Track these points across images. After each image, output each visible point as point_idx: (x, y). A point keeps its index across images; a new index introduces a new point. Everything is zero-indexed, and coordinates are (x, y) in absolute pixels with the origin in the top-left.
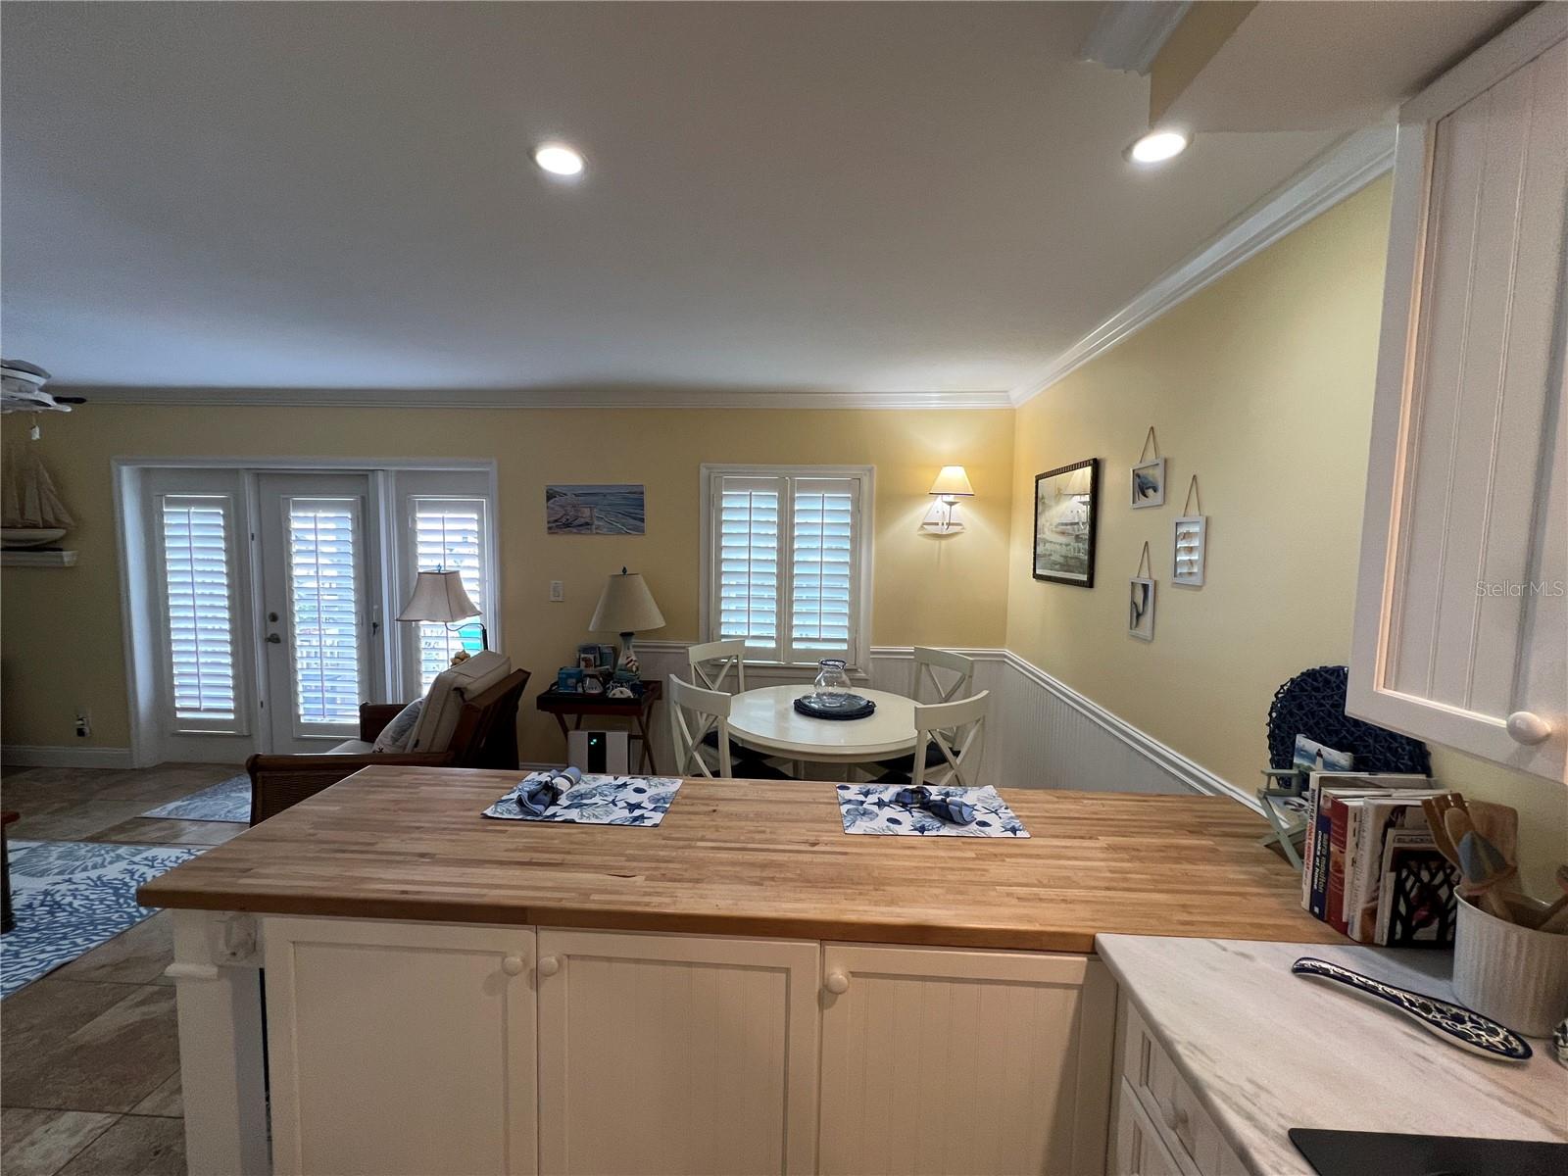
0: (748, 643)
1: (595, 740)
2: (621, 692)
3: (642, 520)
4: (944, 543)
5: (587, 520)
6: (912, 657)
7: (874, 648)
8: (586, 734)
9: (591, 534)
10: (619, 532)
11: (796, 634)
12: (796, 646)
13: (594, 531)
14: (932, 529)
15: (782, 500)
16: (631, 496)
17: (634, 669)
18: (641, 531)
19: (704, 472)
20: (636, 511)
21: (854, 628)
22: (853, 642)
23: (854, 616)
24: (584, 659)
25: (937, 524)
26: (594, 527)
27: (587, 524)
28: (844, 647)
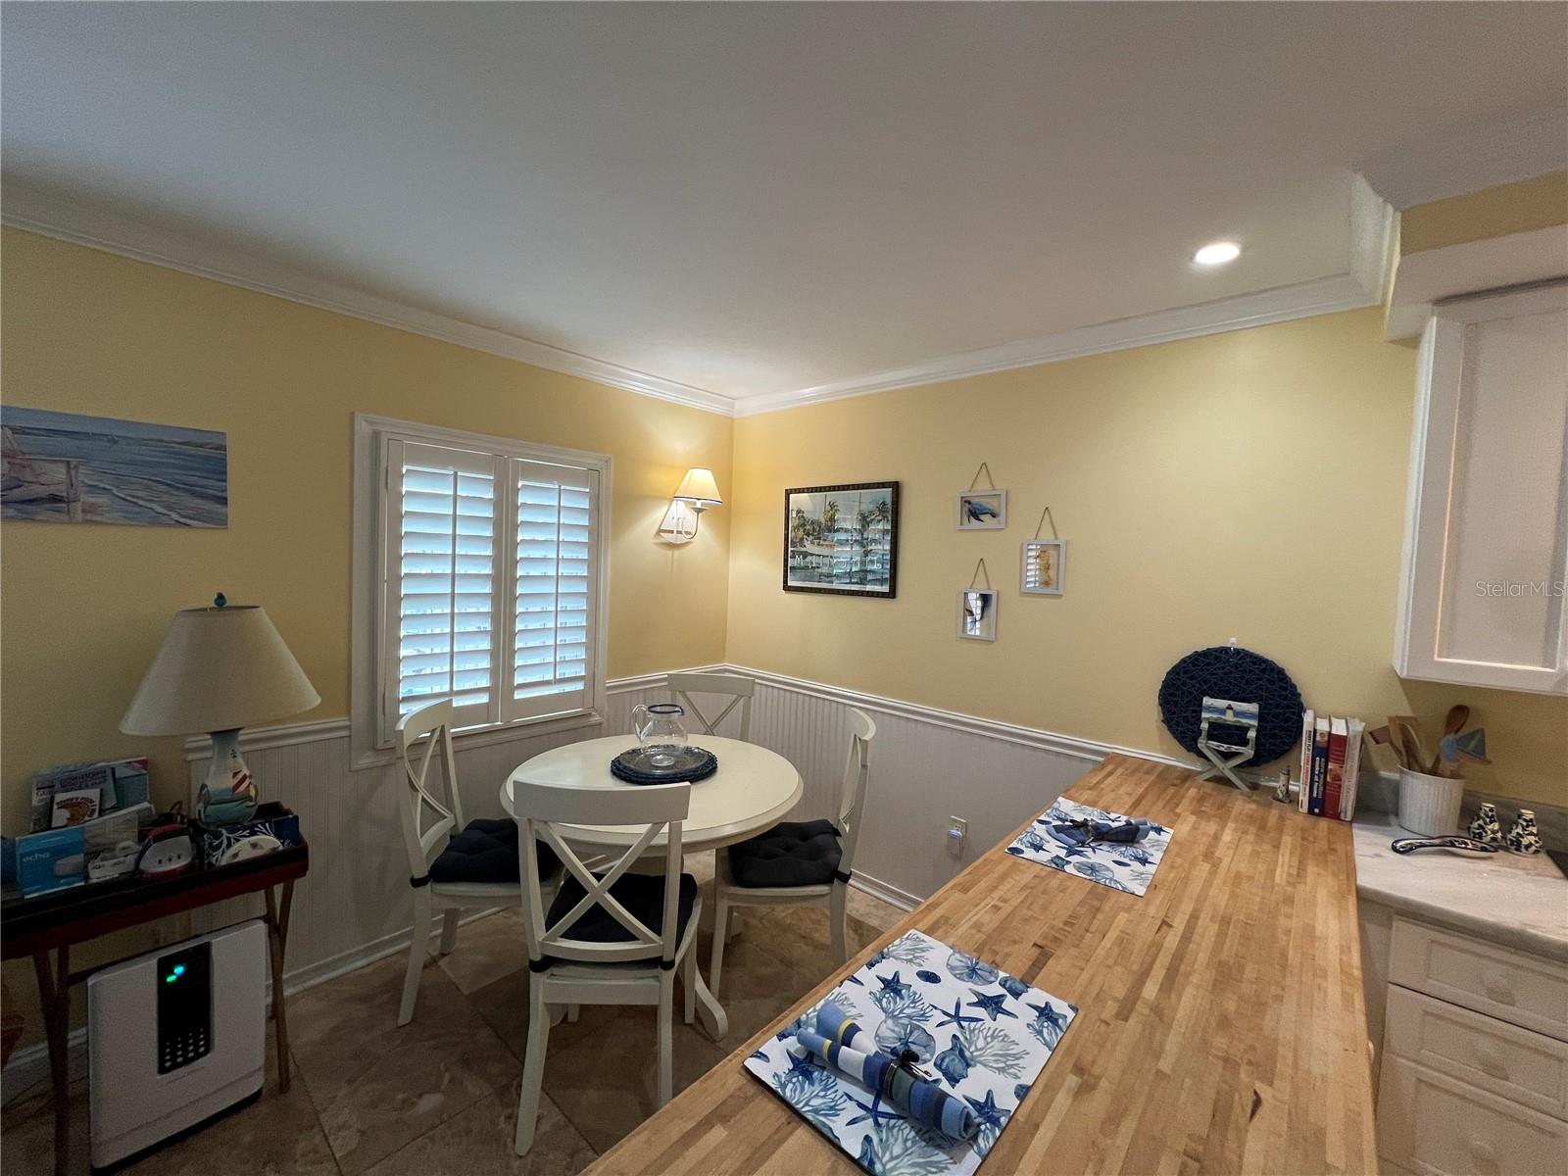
0: (457, 702)
1: (179, 970)
2: (254, 846)
3: (224, 501)
4: (677, 553)
5: (61, 490)
6: (666, 683)
7: (610, 683)
8: (151, 964)
9: (70, 522)
10: (156, 521)
11: (518, 680)
12: (519, 695)
13: (80, 516)
14: (667, 537)
15: (498, 488)
16: (192, 450)
17: (253, 793)
18: (222, 522)
19: (363, 428)
20: (210, 482)
21: (591, 662)
22: (591, 679)
23: (592, 646)
24: (64, 805)
25: (672, 532)
26: (78, 507)
27: (55, 499)
28: (579, 686)
